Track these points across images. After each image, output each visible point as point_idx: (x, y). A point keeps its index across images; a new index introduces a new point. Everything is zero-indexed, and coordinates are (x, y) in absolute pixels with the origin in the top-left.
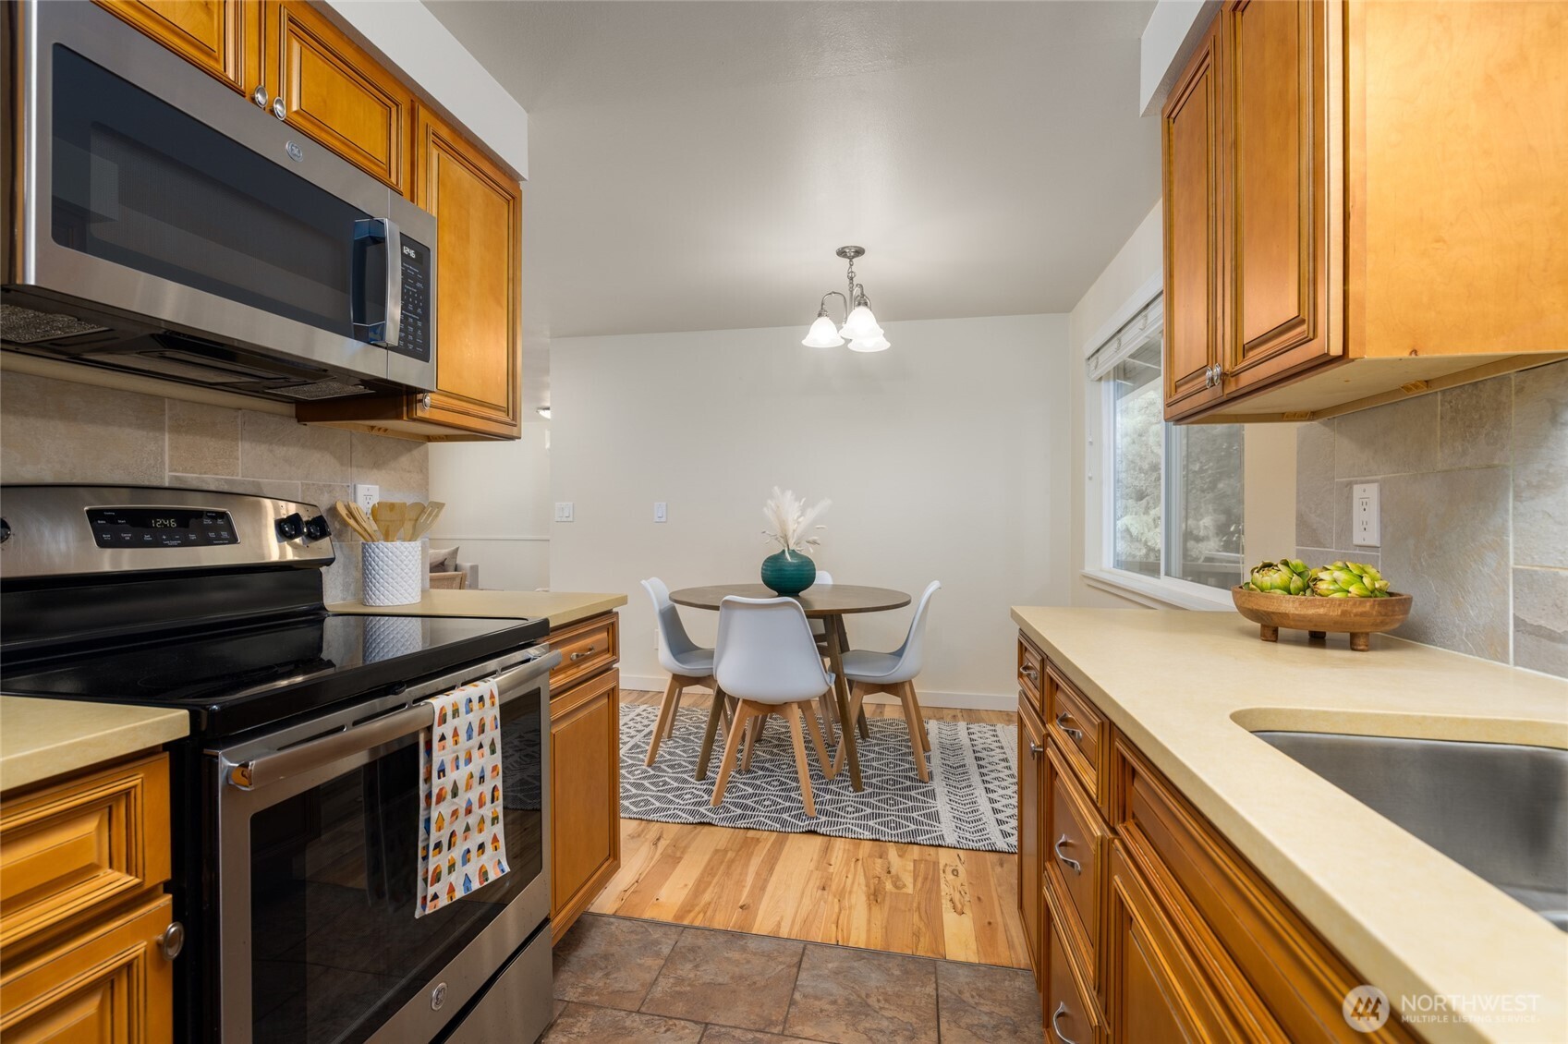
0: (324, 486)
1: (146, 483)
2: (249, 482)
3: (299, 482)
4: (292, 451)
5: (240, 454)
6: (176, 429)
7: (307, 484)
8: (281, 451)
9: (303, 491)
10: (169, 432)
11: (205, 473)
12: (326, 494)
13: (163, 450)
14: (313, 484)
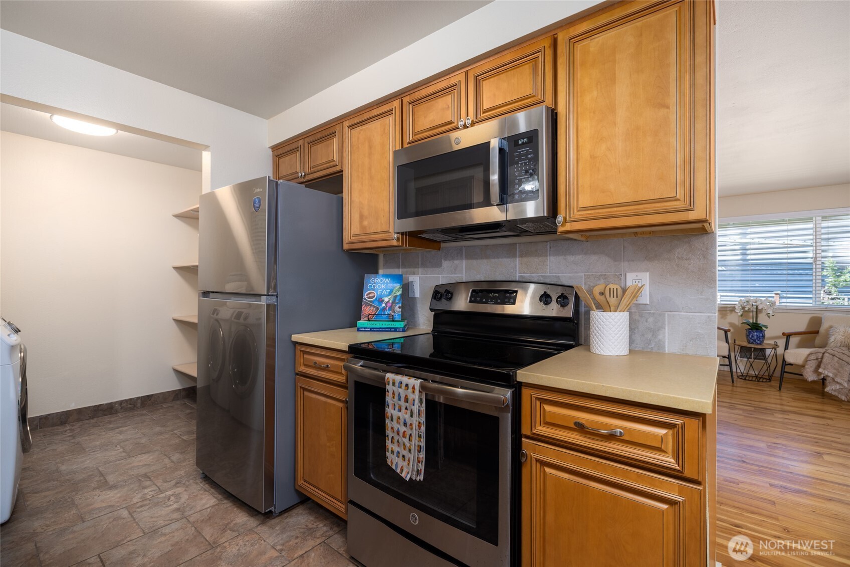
0: (601, 275)
1: (510, 279)
2: (553, 276)
3: (583, 274)
4: (578, 258)
5: (549, 262)
6: (521, 256)
7: (588, 275)
8: (571, 258)
9: (585, 279)
10: (519, 257)
11: (533, 273)
12: (602, 280)
13: (516, 265)
14: (593, 275)
